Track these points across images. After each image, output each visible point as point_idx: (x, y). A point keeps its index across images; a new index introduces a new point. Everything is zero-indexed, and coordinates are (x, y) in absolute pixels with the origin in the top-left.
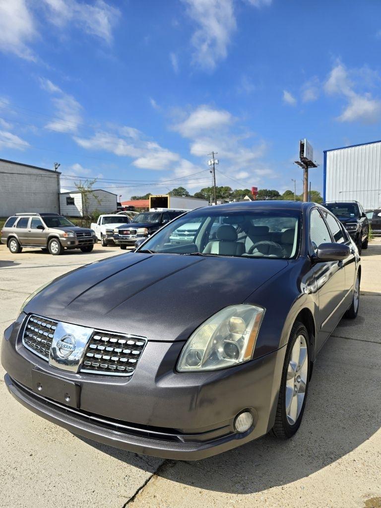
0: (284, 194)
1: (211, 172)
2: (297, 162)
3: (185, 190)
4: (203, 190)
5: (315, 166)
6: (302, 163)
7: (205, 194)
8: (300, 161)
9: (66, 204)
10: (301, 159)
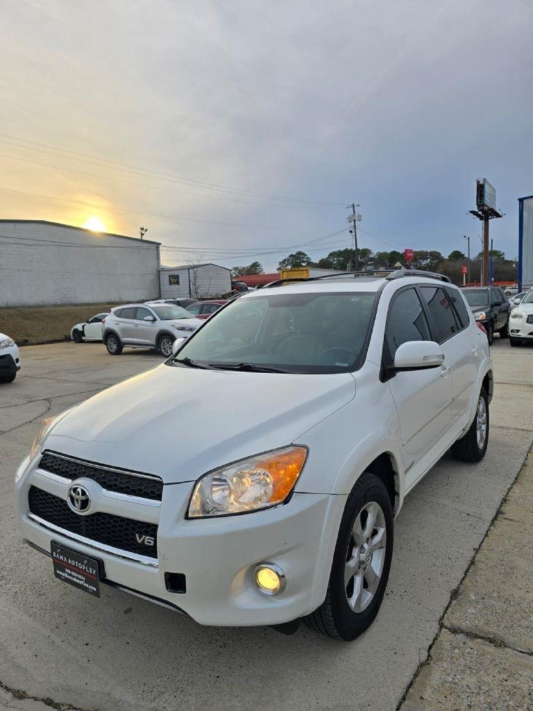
0: (449, 257)
1: (351, 232)
2: (473, 212)
3: (306, 255)
4: (331, 255)
5: (498, 216)
6: (480, 213)
7: (334, 260)
8: (477, 210)
9: (168, 284)
10: (479, 206)
